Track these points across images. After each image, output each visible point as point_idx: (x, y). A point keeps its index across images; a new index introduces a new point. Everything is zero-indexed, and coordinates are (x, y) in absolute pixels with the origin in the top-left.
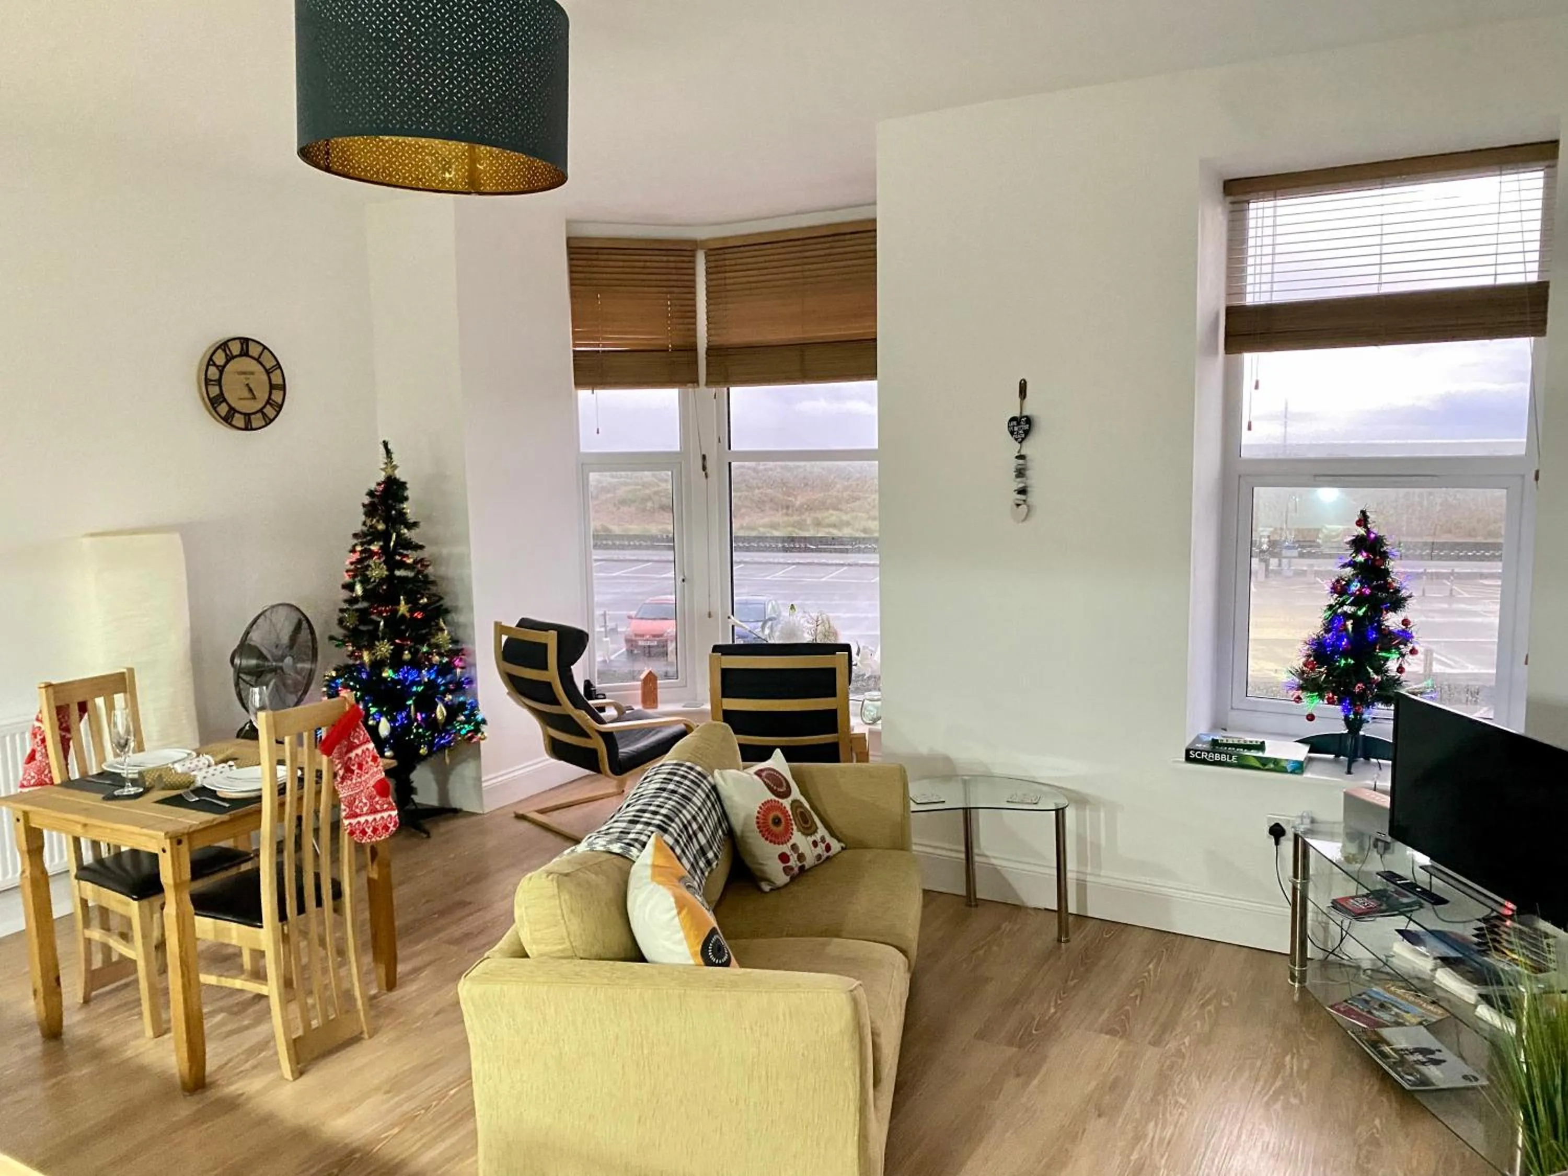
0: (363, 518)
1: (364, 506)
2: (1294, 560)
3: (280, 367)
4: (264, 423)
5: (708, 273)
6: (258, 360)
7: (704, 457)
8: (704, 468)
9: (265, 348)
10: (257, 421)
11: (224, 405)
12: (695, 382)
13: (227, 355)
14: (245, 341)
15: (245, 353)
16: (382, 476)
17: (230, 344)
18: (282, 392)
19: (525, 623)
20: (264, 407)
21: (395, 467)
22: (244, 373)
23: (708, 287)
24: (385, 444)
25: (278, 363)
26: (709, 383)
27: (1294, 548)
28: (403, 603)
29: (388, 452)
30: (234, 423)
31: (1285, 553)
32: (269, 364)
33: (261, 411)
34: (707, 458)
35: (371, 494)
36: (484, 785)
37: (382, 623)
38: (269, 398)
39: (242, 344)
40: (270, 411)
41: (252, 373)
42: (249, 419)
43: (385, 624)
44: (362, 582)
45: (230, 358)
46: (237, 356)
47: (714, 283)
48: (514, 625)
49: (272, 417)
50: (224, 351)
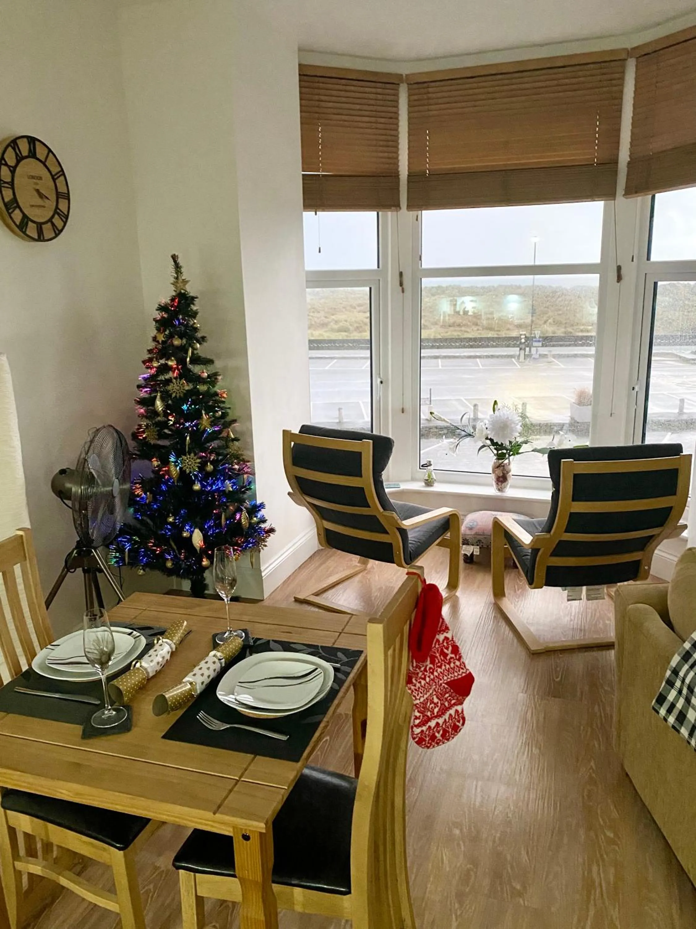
0: (154, 332)
1: (155, 320)
2: (538, 348)
3: (64, 174)
4: (54, 235)
5: (410, 106)
6: (44, 163)
7: (401, 274)
8: (401, 284)
9: (50, 151)
10: (48, 231)
11: (17, 211)
12: (397, 206)
13: (17, 155)
14: (32, 140)
15: (32, 154)
16: (172, 292)
17: (18, 141)
18: (67, 201)
19: (305, 429)
20: (53, 217)
21: (185, 282)
22: (33, 177)
23: (410, 119)
24: (174, 258)
25: (62, 170)
26: (410, 207)
27: (539, 341)
28: (204, 415)
29: (177, 267)
30: (28, 233)
31: (535, 344)
32: (55, 170)
33: (50, 220)
34: (403, 274)
35: (162, 308)
36: (263, 574)
37: (188, 438)
38: (57, 207)
39: (29, 143)
40: (57, 221)
41: (41, 178)
42: (41, 228)
43: (190, 438)
44: (163, 399)
45: (20, 159)
46: (26, 157)
47: (415, 115)
48: (297, 432)
49: (60, 228)
50: (14, 149)
